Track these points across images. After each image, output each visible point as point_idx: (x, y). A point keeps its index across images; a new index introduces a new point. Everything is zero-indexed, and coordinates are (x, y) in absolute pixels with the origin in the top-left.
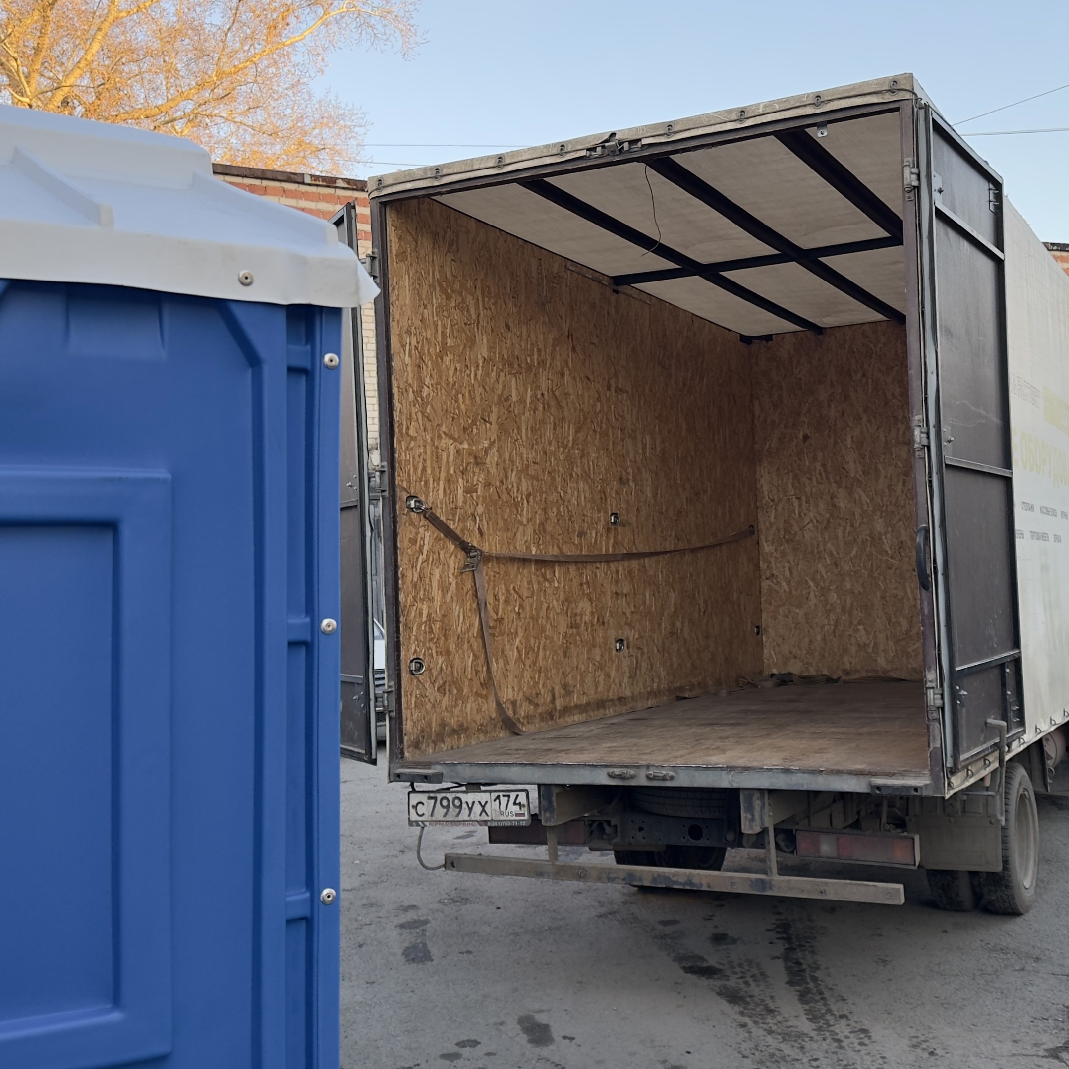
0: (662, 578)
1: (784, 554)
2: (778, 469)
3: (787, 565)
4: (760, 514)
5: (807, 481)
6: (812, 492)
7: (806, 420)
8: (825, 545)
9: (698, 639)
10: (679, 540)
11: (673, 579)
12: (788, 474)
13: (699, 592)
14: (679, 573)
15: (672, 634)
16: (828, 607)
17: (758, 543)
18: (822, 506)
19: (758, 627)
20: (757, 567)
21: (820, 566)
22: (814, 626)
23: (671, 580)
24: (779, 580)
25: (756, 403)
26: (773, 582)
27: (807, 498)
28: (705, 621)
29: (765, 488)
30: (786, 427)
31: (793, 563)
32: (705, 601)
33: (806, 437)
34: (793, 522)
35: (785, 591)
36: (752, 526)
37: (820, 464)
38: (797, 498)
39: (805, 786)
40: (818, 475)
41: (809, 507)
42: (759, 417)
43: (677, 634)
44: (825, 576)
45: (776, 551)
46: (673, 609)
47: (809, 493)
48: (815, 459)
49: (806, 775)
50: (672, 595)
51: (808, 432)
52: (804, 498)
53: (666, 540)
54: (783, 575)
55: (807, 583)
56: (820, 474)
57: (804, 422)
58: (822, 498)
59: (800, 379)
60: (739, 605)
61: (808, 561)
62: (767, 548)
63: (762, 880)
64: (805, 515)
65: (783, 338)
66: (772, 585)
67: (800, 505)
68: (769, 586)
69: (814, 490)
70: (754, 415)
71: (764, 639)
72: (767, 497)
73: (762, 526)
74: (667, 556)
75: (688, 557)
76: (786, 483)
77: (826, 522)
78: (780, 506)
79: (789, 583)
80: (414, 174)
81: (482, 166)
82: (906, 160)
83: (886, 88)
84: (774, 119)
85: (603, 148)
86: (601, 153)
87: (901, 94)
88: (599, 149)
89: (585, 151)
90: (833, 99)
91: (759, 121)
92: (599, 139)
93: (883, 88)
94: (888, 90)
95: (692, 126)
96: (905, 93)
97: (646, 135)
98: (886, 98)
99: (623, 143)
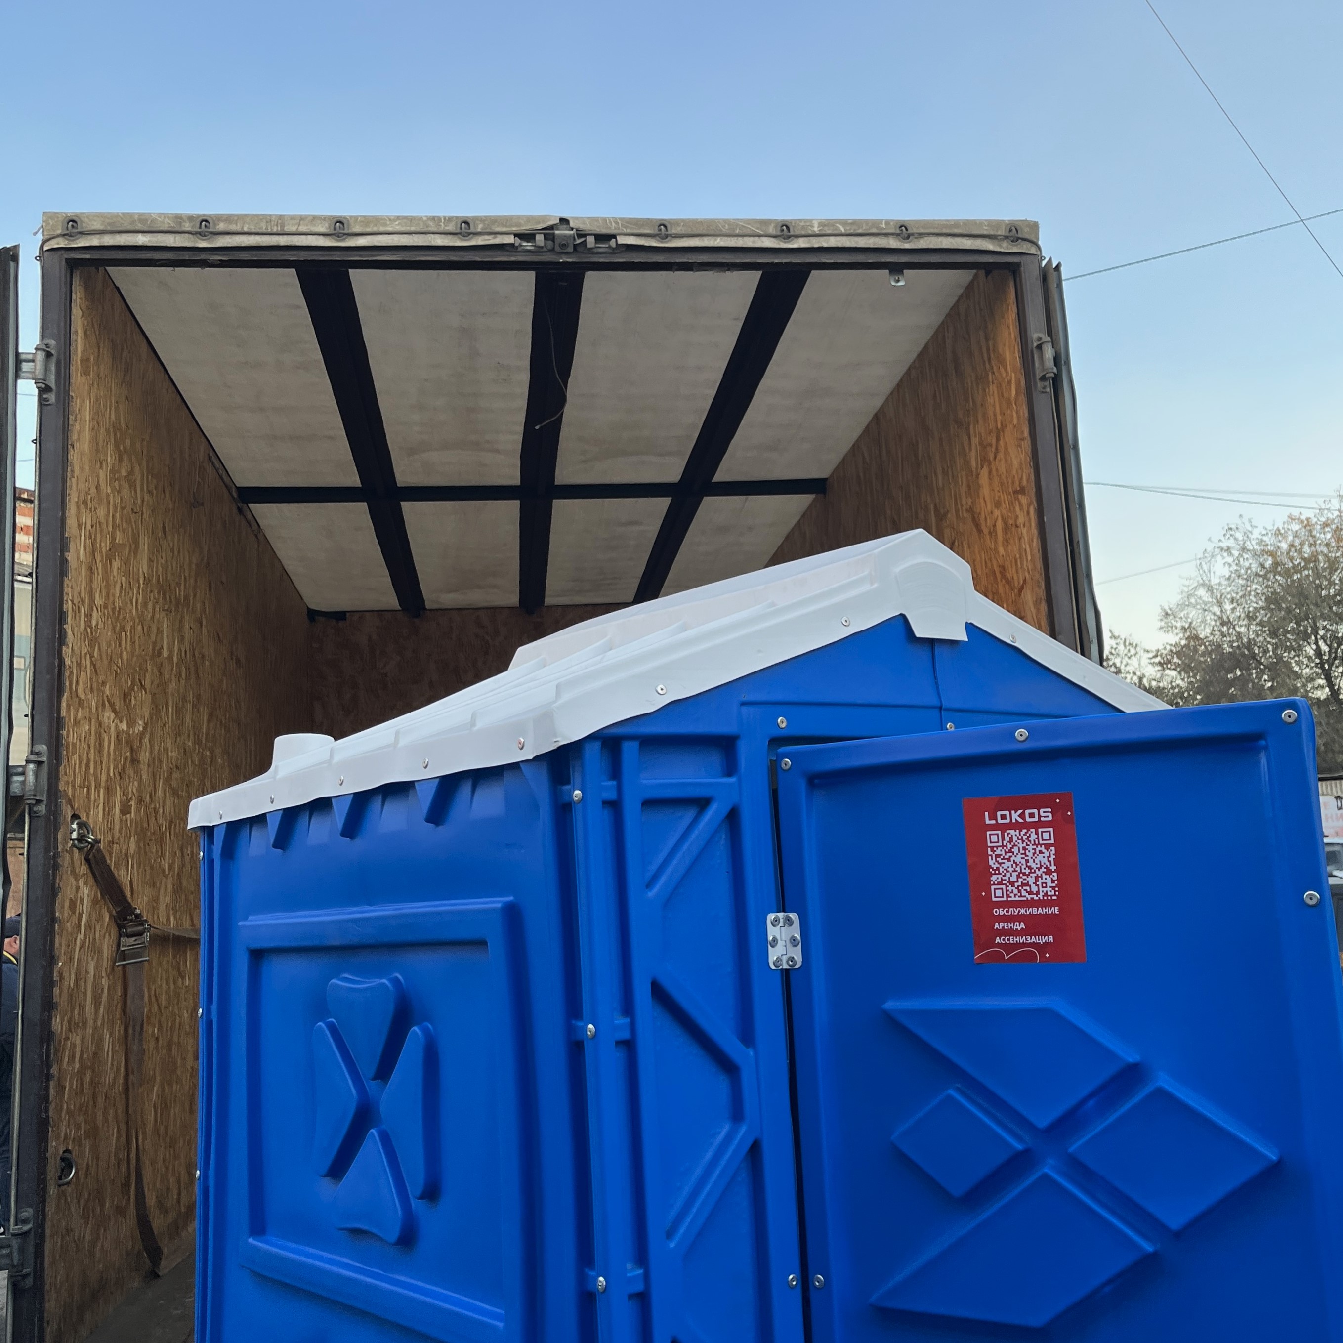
80: (154, 221)
81: (303, 229)
82: (1035, 336)
83: (1003, 233)
84: (840, 245)
85: (546, 237)
86: (542, 244)
87: (1025, 246)
88: (540, 238)
89: (512, 236)
90: (929, 234)
91: (816, 243)
92: (539, 223)
93: (999, 233)
94: (1006, 237)
95: (704, 232)
96: (1029, 245)
97: (625, 231)
98: (1005, 247)
99: (585, 235)
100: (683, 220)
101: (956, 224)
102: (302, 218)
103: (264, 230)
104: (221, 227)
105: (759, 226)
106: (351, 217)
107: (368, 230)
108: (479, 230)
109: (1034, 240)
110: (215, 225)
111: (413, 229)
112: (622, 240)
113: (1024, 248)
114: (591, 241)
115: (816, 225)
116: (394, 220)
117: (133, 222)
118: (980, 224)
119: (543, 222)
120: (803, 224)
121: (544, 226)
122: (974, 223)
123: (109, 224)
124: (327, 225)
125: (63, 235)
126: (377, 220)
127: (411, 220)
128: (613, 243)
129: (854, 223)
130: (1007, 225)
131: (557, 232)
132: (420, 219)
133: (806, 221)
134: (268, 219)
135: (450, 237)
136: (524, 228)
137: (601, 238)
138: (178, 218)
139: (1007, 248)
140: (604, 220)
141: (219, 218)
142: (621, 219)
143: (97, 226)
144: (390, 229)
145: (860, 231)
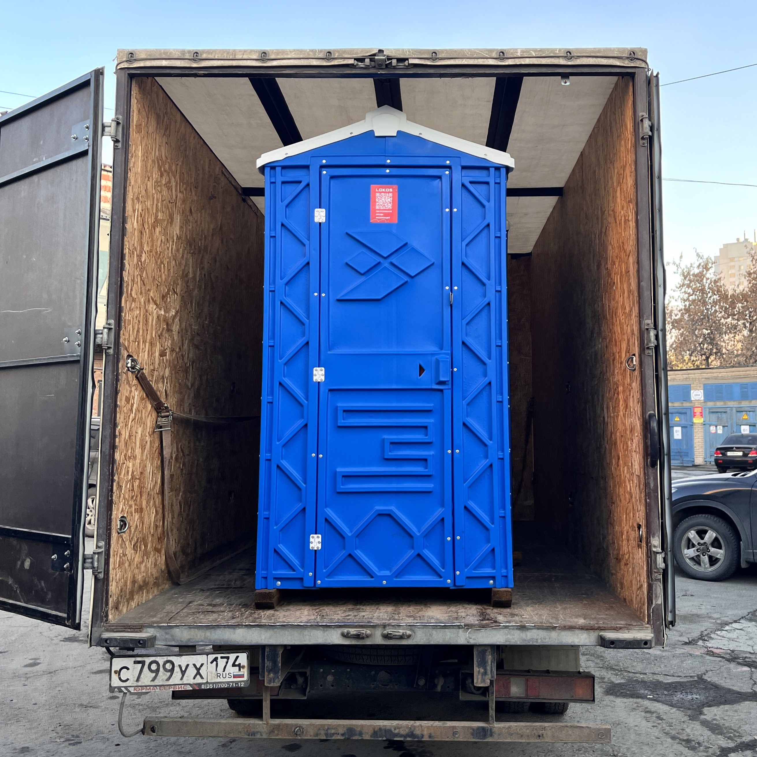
39: (539, 641)
49: (540, 632)
80: (171, 53)
81: (245, 57)
82: (641, 114)
83: (626, 56)
84: (531, 63)
85: (371, 60)
86: (368, 64)
87: (638, 63)
88: (367, 61)
89: (353, 60)
90: (583, 57)
91: (518, 62)
92: (367, 52)
93: (624, 55)
94: (628, 58)
95: (456, 56)
96: (641, 62)
97: (413, 56)
98: (627, 63)
99: (391, 59)
100: (446, 50)
101: (599, 51)
102: (245, 51)
103: (225, 58)
104: (204, 56)
105: (487, 52)
106: (270, 50)
107: (279, 57)
108: (336, 56)
109: (644, 59)
110: (201, 55)
111: (301, 56)
112: (411, 61)
113: (638, 64)
114: (394, 62)
115: (519, 51)
116: (293, 52)
117: (161, 54)
118: (613, 50)
119: (370, 52)
120: (512, 51)
121: (370, 54)
122: (610, 50)
123: (149, 55)
124: (257, 54)
125: (127, 61)
126: (283, 52)
127: (301, 51)
128: (406, 63)
129: (541, 50)
130: (629, 51)
131: (376, 57)
132: (306, 51)
133: (514, 49)
134: (228, 52)
135: (321, 60)
136: (359, 56)
137: (400, 60)
138: (183, 52)
139: (628, 64)
140: (403, 50)
141: (203, 52)
142: (412, 50)
143: (143, 56)
144: (289, 56)
145: (544, 55)
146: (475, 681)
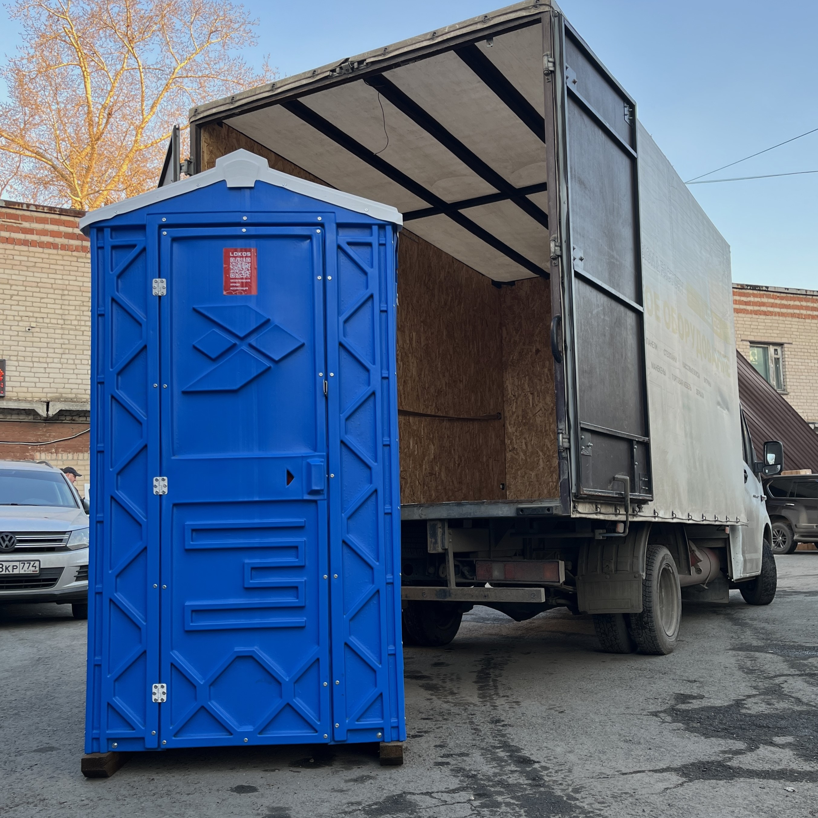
0: (424, 432)
1: (522, 433)
2: (518, 374)
3: (524, 441)
4: (506, 406)
5: (538, 382)
6: (541, 389)
7: (538, 339)
8: (550, 426)
9: (453, 481)
10: (438, 410)
11: (433, 436)
12: (525, 377)
13: (454, 450)
14: (438, 433)
15: (431, 474)
16: (552, 469)
17: (504, 426)
18: (548, 399)
19: (503, 485)
20: (503, 442)
21: (546, 441)
22: (542, 483)
23: (431, 436)
24: (518, 451)
25: (504, 329)
26: (514, 453)
27: (538, 393)
28: (459, 471)
29: (509, 388)
30: (524, 344)
31: (528, 439)
32: (460, 457)
33: (538, 351)
34: (529, 411)
35: (522, 459)
36: (500, 413)
37: (547, 369)
38: (532, 394)
39: (472, 514)
40: (546, 377)
41: (539, 399)
42: (506, 338)
43: (435, 475)
44: (550, 448)
45: (516, 431)
46: (433, 457)
47: (539, 390)
48: (544, 366)
49: (472, 506)
50: (432, 447)
51: (539, 347)
52: (536, 393)
53: (428, 407)
54: (521, 448)
55: (537, 453)
56: (547, 376)
57: (536, 340)
58: (548, 393)
59: (534, 310)
60: (488, 465)
61: (538, 438)
62: (510, 429)
63: (444, 590)
64: (537, 405)
65: (522, 283)
66: (514, 455)
67: (533, 399)
68: (512, 456)
69: (543, 387)
70: (502, 337)
71: (508, 493)
72: (510, 394)
73: (507, 414)
74: (428, 419)
75: (446, 424)
76: (524, 383)
77: (550, 410)
78: (520, 399)
79: (525, 454)
81: (262, 91)
84: (455, 35)
85: (340, 69)
86: (339, 72)
89: (329, 72)
90: (495, 17)
91: (445, 37)
94: (533, 6)
95: (400, 47)
97: (370, 56)
98: (533, 11)
99: (354, 63)
100: (394, 44)
101: (510, 7)
102: (261, 87)
103: (250, 95)
104: (238, 98)
105: (423, 36)
106: (278, 81)
107: (282, 85)
108: (319, 73)
110: (235, 97)
111: (296, 80)
112: (368, 61)
113: (543, 9)
114: (357, 65)
115: (447, 28)
117: (212, 104)
120: (442, 29)
121: (340, 64)
123: (206, 107)
124: (270, 87)
125: (194, 115)
128: (365, 64)
131: (343, 65)
135: (308, 79)
137: (360, 62)
140: (363, 53)
142: (370, 51)
143: (202, 109)
145: (465, 25)
146: (428, 549)
